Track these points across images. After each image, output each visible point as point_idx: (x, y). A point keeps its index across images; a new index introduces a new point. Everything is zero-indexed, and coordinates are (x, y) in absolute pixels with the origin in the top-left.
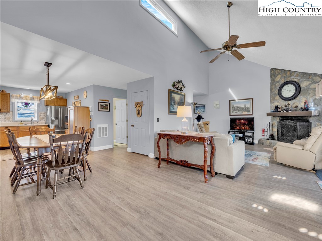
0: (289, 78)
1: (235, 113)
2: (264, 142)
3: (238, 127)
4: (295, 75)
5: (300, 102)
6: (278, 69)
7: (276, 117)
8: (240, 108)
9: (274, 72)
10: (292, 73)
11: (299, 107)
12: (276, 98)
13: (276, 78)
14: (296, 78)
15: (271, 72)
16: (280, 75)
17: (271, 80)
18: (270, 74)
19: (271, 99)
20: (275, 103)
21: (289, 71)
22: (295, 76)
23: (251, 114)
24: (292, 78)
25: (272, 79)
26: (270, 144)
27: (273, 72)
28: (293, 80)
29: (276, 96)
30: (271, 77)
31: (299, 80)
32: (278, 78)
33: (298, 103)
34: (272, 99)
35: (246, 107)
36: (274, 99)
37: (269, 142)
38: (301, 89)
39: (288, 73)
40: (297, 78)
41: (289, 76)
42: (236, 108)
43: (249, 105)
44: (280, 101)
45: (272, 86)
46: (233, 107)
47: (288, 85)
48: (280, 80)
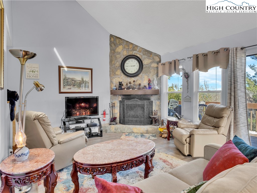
0: (132, 52)
1: (69, 89)
2: (107, 129)
3: (78, 113)
4: (138, 50)
5: (143, 80)
6: (120, 38)
7: (117, 96)
8: (75, 81)
9: (114, 40)
10: (135, 47)
11: (142, 85)
12: (116, 73)
13: (117, 49)
14: (138, 53)
15: (110, 39)
16: (121, 45)
17: (110, 50)
18: (109, 41)
19: (110, 73)
20: (116, 79)
21: (132, 44)
22: (138, 52)
23: (90, 91)
24: (134, 53)
25: (111, 48)
26: (115, 129)
27: (112, 39)
28: (136, 55)
29: (117, 71)
30: (110, 45)
31: (142, 56)
32: (120, 49)
33: (141, 80)
34: (112, 73)
35: (84, 80)
36: (115, 74)
37: (114, 128)
38: (144, 67)
39: (131, 46)
40: (140, 54)
41: (132, 49)
42: (69, 80)
43: (87, 78)
44: (122, 77)
45: (111, 57)
46: (64, 79)
47: (131, 59)
48: (122, 52)
